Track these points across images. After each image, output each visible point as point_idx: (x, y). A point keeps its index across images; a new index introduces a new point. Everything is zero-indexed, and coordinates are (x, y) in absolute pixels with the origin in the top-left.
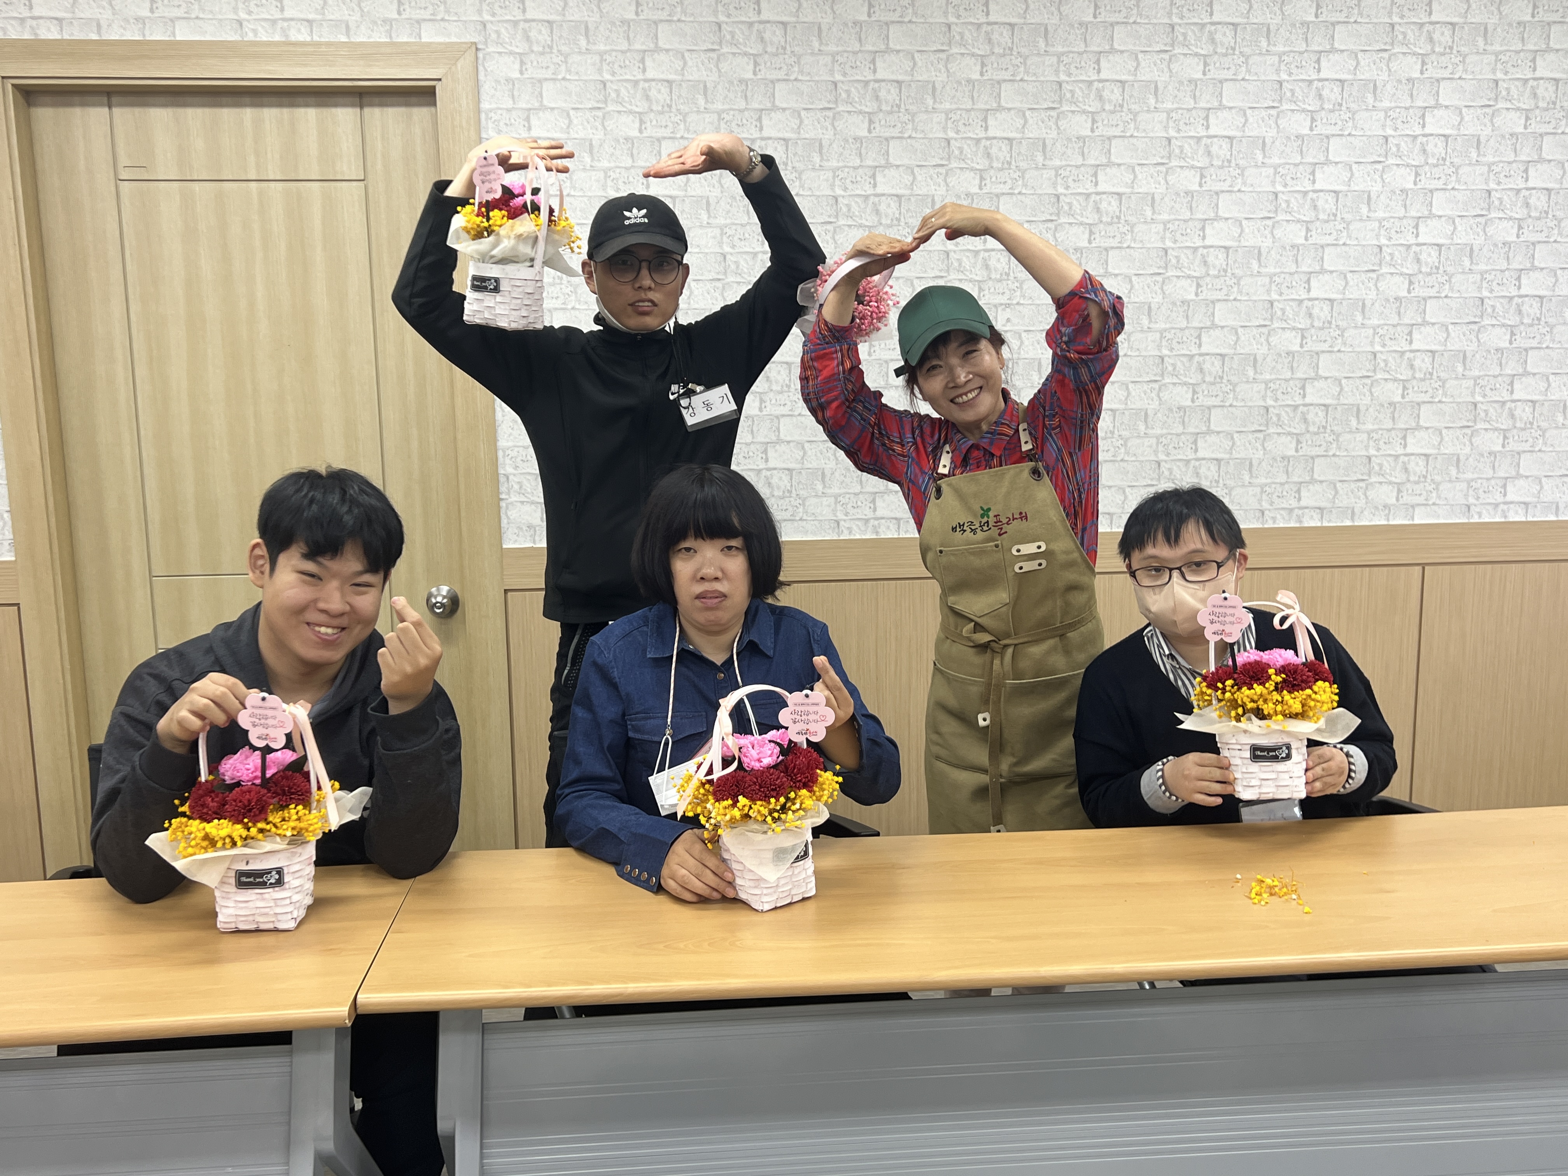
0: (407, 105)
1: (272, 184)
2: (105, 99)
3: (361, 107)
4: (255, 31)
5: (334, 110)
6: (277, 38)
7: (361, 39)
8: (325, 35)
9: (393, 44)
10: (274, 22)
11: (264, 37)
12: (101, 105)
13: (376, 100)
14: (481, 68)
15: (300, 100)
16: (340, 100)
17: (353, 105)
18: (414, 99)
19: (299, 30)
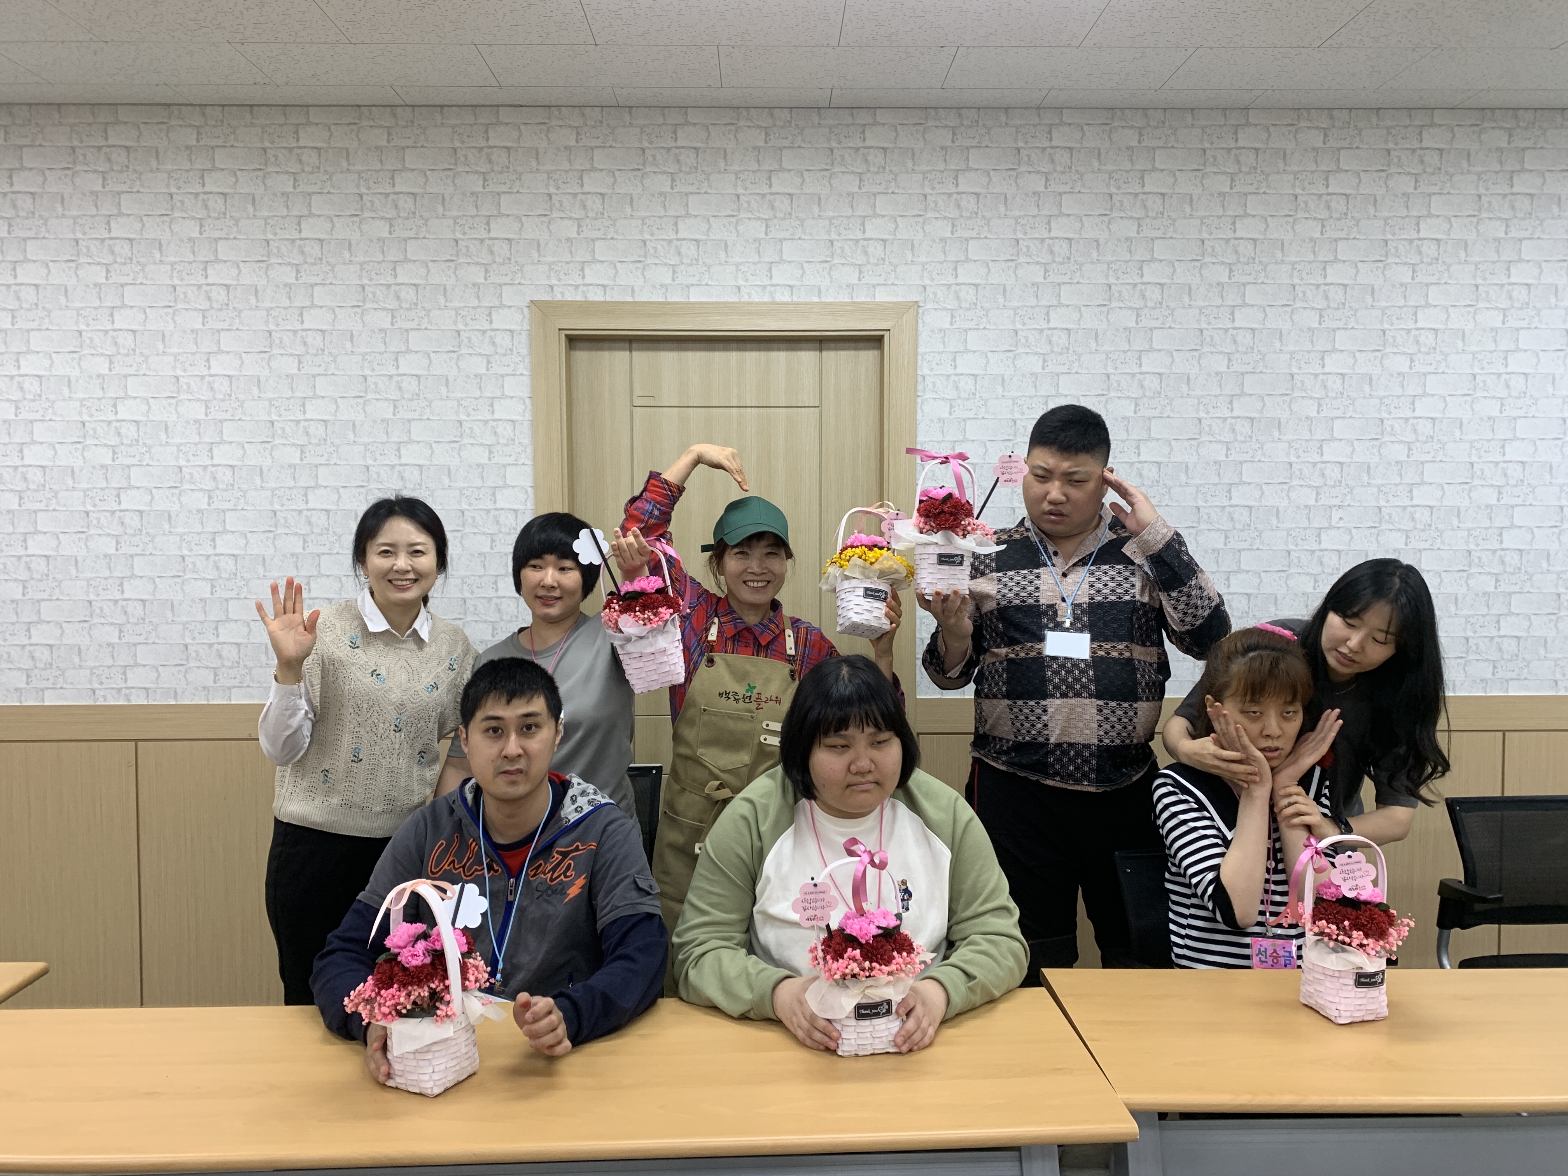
0: (856, 349)
1: (749, 410)
2: (627, 345)
3: (821, 350)
4: (749, 294)
5: (799, 353)
6: (766, 299)
7: (830, 299)
8: (801, 297)
9: (854, 303)
10: (764, 287)
11: (756, 298)
12: (623, 349)
13: (833, 345)
14: (920, 321)
15: (775, 345)
16: (805, 345)
17: (814, 349)
18: (861, 345)
19: (783, 294)
